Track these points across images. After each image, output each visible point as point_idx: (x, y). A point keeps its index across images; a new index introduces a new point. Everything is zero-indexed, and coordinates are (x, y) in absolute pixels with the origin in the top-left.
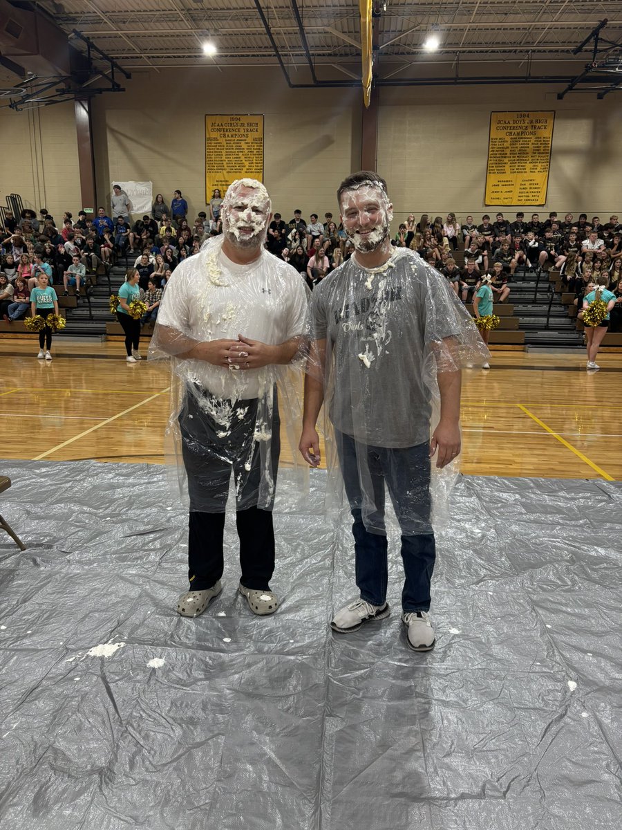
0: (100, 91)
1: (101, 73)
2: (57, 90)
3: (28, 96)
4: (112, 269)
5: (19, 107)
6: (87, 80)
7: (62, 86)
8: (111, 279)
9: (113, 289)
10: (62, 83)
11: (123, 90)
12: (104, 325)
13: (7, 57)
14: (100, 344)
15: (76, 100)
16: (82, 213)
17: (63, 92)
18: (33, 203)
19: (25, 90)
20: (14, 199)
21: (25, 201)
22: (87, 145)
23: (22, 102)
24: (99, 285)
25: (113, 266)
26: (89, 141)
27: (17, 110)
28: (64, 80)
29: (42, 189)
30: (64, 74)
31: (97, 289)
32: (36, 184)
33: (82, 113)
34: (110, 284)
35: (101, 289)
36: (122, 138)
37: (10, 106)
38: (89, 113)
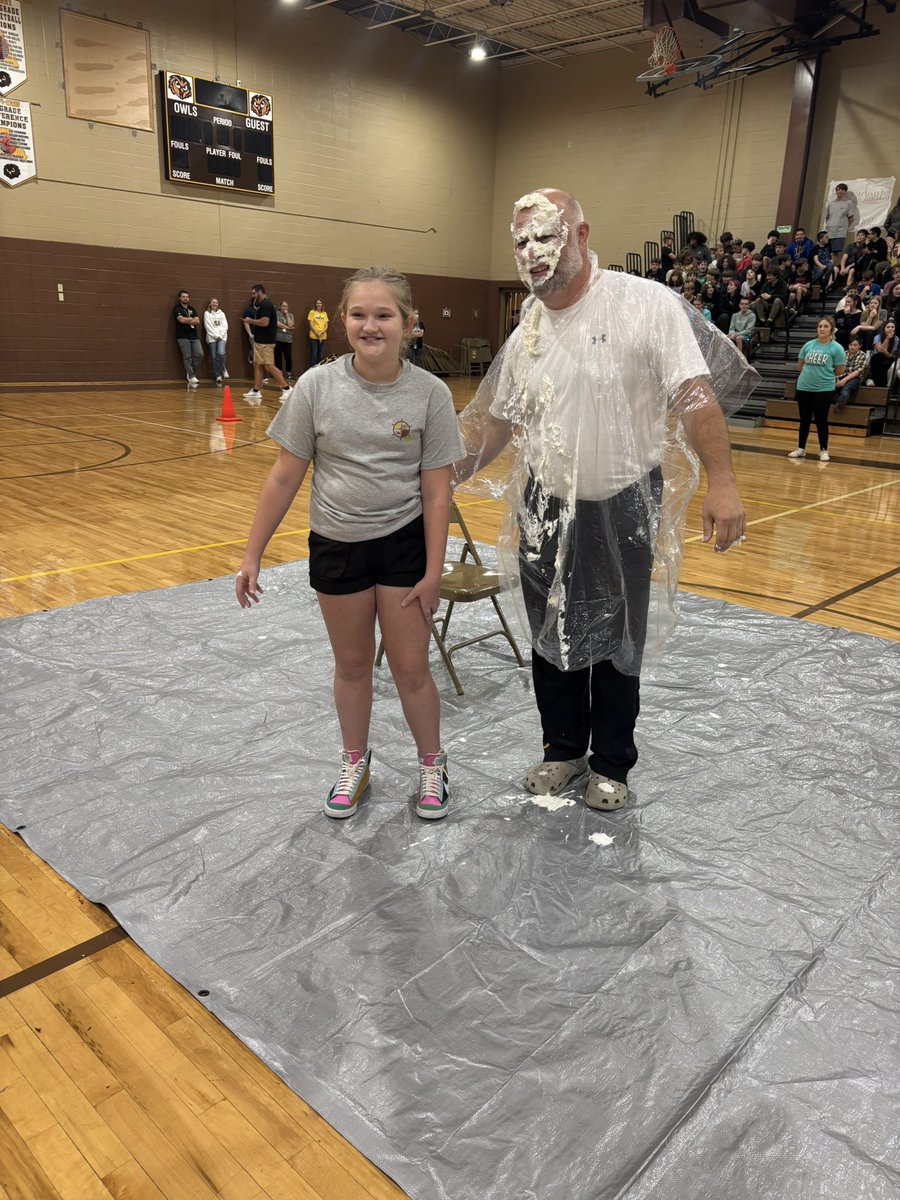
0: (838, 41)
1: (843, 11)
2: (773, 50)
3: (725, 65)
4: (798, 319)
5: (708, 83)
6: (824, 24)
7: (782, 41)
8: (791, 334)
9: (791, 350)
10: (781, 37)
11: (877, 32)
12: (764, 403)
13: (706, 11)
14: (750, 431)
15: (798, 61)
16: (774, 234)
17: (780, 50)
18: (708, 223)
19: (720, 57)
20: (684, 219)
21: (699, 220)
22: (803, 128)
23: (715, 75)
24: (772, 342)
25: (799, 315)
26: (807, 122)
27: (705, 88)
28: (785, 32)
29: (724, 201)
30: (785, 23)
31: (766, 349)
32: (718, 195)
33: (806, 80)
34: (788, 342)
35: (773, 349)
36: (859, 110)
37: (696, 84)
38: (816, 78)
